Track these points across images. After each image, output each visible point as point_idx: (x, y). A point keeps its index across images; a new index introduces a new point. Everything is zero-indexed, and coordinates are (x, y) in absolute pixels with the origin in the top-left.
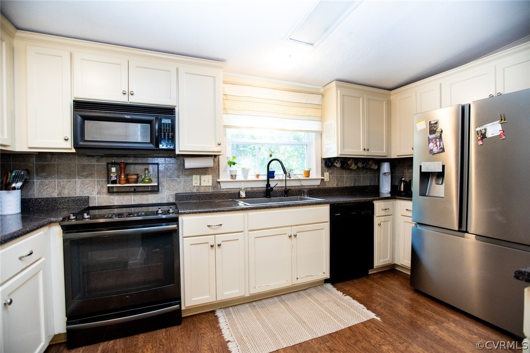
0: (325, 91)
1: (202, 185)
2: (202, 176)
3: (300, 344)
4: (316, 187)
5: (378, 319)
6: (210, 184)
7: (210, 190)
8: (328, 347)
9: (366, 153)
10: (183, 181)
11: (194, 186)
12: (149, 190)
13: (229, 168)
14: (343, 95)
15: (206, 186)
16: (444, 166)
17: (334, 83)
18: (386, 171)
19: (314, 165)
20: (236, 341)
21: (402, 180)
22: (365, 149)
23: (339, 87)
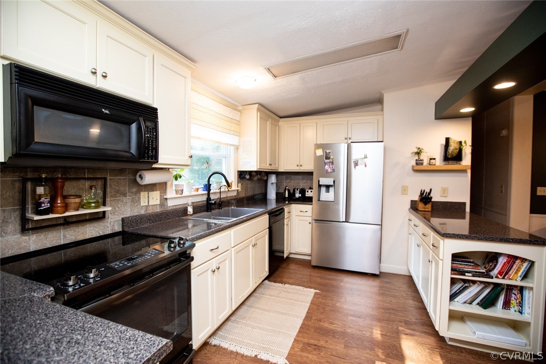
0: (243, 109)
1: (150, 204)
2: (150, 193)
3: (301, 328)
4: (234, 197)
5: (318, 291)
6: (158, 202)
7: (158, 210)
8: (316, 320)
9: (270, 167)
10: (130, 201)
11: (143, 206)
12: (88, 218)
13: (175, 182)
14: (261, 118)
15: (154, 205)
16: (334, 181)
17: (257, 106)
18: (273, 182)
19: (233, 178)
20: (261, 352)
21: (286, 189)
22: (270, 165)
23: (258, 110)
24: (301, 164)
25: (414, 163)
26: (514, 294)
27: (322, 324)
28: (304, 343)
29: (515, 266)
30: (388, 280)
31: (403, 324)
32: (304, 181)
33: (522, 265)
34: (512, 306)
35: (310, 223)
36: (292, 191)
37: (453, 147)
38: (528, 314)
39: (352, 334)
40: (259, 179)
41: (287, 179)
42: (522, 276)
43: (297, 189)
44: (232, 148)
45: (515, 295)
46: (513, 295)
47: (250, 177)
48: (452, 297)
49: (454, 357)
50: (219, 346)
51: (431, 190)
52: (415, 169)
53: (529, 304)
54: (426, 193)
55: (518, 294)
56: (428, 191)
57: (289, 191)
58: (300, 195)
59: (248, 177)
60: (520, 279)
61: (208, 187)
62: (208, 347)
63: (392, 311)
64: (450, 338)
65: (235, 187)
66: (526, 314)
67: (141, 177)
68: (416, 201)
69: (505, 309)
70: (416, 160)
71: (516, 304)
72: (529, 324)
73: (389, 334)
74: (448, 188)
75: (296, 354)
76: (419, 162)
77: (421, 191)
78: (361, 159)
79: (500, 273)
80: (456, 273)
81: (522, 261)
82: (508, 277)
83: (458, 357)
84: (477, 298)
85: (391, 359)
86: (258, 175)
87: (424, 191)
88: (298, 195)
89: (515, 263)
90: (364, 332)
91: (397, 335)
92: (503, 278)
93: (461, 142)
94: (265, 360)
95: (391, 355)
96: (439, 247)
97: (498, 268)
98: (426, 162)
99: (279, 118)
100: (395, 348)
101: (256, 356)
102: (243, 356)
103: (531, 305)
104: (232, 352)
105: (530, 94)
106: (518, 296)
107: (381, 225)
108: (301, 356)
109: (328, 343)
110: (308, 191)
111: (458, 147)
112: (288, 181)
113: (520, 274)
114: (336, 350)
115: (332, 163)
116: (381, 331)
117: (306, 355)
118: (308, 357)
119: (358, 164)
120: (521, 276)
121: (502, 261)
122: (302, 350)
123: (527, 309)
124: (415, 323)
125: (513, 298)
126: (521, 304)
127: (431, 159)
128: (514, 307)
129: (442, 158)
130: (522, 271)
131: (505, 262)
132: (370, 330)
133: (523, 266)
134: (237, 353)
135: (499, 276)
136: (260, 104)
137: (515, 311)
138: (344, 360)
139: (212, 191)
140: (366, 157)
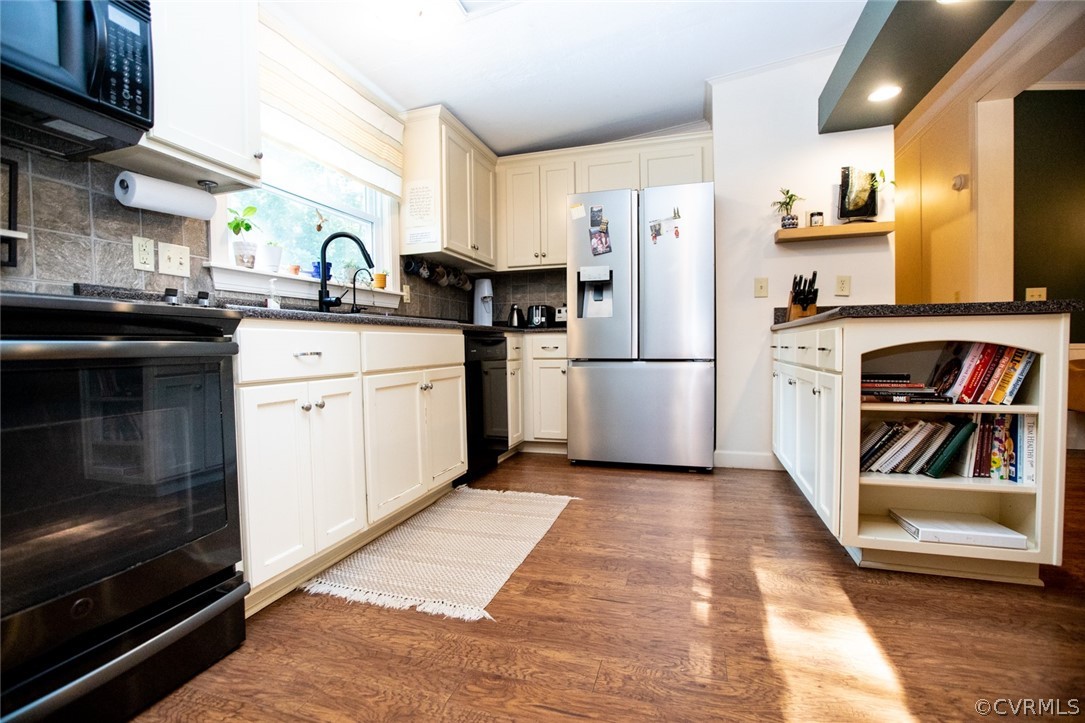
0: (410, 119)
1: (161, 271)
2: (160, 244)
3: (530, 556)
5: (577, 498)
6: (185, 272)
8: (567, 542)
9: (474, 255)
10: (99, 247)
11: (139, 270)
14: (449, 138)
15: (173, 276)
16: (611, 272)
17: (437, 109)
18: (486, 294)
19: (388, 265)
20: (428, 600)
21: (513, 309)
22: (474, 247)
23: (443, 119)
24: (544, 251)
25: (778, 226)
26: (997, 439)
27: (578, 549)
28: (533, 582)
29: (998, 371)
30: (731, 479)
31: (762, 541)
32: (553, 295)
33: (1013, 368)
34: (993, 469)
35: (564, 372)
36: (525, 313)
37: (858, 187)
38: (1029, 478)
39: (647, 562)
40: (451, 286)
41: (516, 289)
42: (1015, 393)
43: (537, 308)
44: (387, 199)
45: (1001, 441)
46: (996, 443)
47: (430, 276)
48: (867, 461)
49: (874, 587)
50: (328, 594)
51: (815, 275)
52: (781, 236)
53: (1030, 455)
54: (806, 281)
55: (1006, 438)
56: (810, 277)
57: (520, 312)
58: (544, 319)
59: (425, 273)
60: (1011, 399)
61: (324, 269)
62: (299, 599)
63: (738, 523)
64: (863, 550)
65: (393, 286)
66: (1025, 478)
67: (124, 185)
68: (785, 309)
69: (979, 476)
70: (784, 219)
71: (1002, 463)
72: (1033, 497)
73: (730, 558)
74: (850, 277)
75: (511, 601)
76: (789, 222)
77: (795, 278)
78: (667, 219)
79: (967, 391)
80: (873, 397)
81: (1013, 360)
82: (985, 399)
83: (883, 587)
84: (920, 457)
85: (733, 598)
86: (451, 276)
87: (801, 278)
88: (538, 319)
89: (997, 364)
90: (673, 558)
91: (745, 558)
92: (975, 402)
93: (873, 176)
94: (434, 613)
95: (733, 591)
96: (834, 349)
97: (963, 380)
98: (803, 222)
99: (495, 156)
100: (742, 579)
101: (413, 608)
102: (380, 609)
103: (1034, 459)
104: (355, 604)
105: (1008, 97)
106: (1006, 444)
107: (715, 360)
108: (523, 604)
109: (590, 579)
110: (560, 312)
111: (868, 187)
112: (519, 296)
113: (1009, 388)
114: (609, 589)
115: (606, 233)
116: (711, 553)
117: (535, 600)
118: (539, 605)
119: (661, 232)
120: (1011, 393)
121: (969, 364)
122: (527, 593)
123: (1026, 468)
124: (788, 539)
125: (995, 450)
126: (1013, 461)
127: (812, 215)
128: (998, 469)
129: (836, 211)
130: (1013, 381)
131: (977, 366)
132: (688, 553)
133: (1015, 370)
134: (368, 605)
135: (966, 398)
136: (448, 108)
137: (1002, 477)
138: (624, 606)
139: (332, 281)
140: (677, 215)
